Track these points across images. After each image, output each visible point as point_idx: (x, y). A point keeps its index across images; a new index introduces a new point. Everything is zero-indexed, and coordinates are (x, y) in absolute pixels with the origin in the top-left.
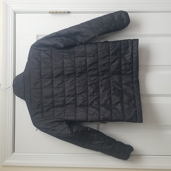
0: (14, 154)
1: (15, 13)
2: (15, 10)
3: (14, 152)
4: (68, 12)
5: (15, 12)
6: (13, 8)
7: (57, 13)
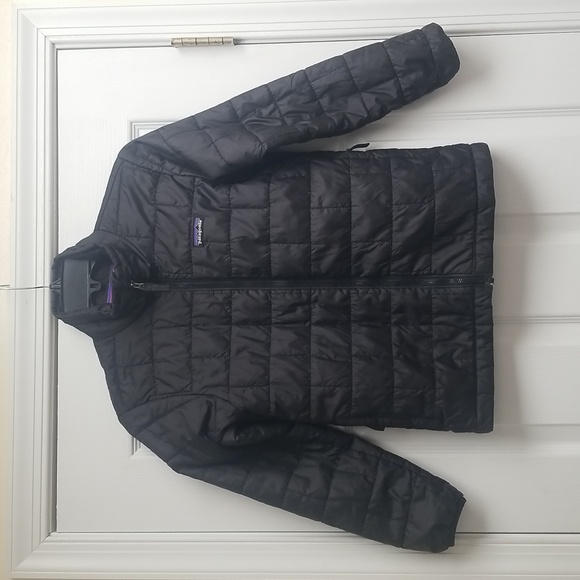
0: (54, 539)
1: (55, 50)
2: (54, 40)
3: (55, 530)
4: (237, 42)
5: (57, 47)
6: (47, 32)
7: (196, 43)
